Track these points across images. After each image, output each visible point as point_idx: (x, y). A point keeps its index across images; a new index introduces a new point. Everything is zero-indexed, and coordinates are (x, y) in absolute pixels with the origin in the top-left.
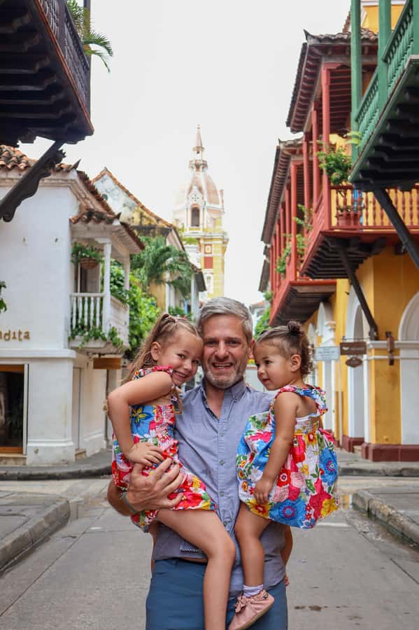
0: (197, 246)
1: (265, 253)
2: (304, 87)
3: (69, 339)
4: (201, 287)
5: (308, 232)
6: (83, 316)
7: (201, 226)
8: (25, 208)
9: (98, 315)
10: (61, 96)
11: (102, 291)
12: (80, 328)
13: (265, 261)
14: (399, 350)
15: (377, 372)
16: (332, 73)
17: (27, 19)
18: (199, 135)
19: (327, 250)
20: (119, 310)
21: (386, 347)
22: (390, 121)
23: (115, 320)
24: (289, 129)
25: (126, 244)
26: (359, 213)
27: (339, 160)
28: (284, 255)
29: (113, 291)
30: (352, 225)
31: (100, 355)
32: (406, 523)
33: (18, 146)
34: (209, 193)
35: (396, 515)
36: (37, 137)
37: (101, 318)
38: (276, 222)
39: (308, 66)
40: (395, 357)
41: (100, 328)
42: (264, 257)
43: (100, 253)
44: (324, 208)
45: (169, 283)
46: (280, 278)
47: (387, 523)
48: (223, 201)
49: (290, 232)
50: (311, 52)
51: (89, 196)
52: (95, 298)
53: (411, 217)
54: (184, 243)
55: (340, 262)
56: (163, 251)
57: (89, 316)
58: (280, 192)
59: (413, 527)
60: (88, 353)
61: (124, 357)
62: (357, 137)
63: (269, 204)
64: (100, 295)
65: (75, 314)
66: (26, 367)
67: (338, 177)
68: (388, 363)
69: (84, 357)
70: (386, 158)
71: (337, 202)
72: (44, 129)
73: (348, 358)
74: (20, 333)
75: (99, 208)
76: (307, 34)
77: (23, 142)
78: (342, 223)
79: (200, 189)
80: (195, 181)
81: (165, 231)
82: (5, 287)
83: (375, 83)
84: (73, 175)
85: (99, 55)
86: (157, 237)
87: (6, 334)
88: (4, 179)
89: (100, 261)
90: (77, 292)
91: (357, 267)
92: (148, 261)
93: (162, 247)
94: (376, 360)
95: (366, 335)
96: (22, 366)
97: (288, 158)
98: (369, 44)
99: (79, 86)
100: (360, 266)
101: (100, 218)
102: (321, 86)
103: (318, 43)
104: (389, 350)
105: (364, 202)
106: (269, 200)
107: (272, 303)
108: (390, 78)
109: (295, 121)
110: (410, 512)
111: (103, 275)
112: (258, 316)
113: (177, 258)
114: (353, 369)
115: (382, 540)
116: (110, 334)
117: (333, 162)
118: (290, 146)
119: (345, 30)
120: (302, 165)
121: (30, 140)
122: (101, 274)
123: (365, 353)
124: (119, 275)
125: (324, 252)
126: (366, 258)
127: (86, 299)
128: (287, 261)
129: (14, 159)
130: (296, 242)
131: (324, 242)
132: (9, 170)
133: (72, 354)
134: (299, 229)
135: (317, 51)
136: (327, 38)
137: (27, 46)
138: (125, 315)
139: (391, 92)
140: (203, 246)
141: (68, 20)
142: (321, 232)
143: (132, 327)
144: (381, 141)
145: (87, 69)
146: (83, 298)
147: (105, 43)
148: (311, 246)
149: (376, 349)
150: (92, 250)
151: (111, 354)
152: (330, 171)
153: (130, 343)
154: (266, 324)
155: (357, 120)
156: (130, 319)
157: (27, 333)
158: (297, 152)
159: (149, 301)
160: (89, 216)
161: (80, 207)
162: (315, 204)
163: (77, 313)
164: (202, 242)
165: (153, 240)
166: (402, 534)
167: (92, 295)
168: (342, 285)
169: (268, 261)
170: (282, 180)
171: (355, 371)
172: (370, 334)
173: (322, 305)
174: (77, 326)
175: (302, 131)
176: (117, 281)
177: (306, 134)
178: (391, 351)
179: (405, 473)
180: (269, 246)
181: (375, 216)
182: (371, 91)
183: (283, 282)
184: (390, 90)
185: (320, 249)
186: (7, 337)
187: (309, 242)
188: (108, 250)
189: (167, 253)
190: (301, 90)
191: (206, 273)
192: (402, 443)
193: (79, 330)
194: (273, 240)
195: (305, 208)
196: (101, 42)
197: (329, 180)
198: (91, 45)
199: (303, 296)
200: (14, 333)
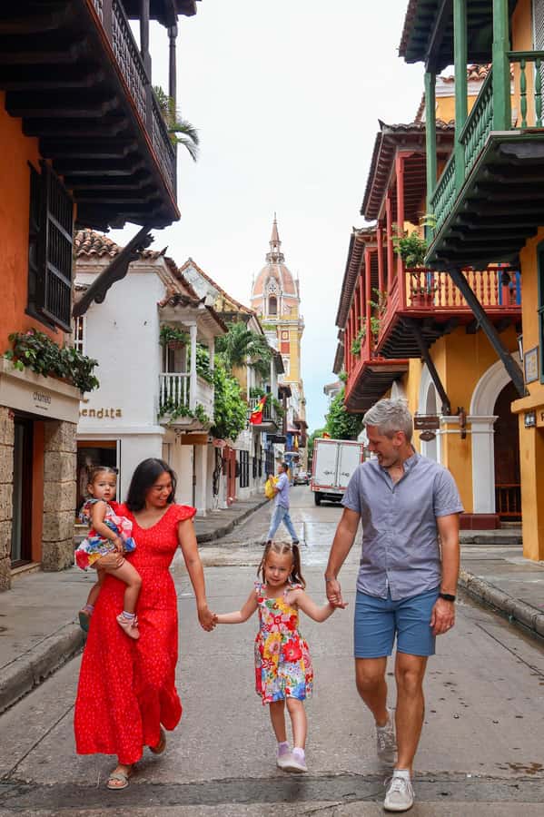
0: (275, 332)
1: (339, 337)
2: (378, 176)
3: (158, 416)
4: (280, 369)
5: (382, 314)
6: (171, 395)
7: (278, 314)
8: (116, 291)
9: (185, 393)
10: (149, 181)
11: (189, 371)
12: (168, 406)
13: (339, 345)
14: (470, 424)
15: (449, 445)
16: (406, 161)
17: (115, 103)
18: (275, 230)
19: (401, 330)
20: (204, 389)
21: (458, 421)
22: (469, 199)
23: (200, 398)
24: (363, 217)
25: (211, 327)
26: (432, 294)
27: (413, 244)
28: (358, 337)
29: (198, 372)
30: (426, 306)
31: (187, 431)
32: (487, 589)
33: (108, 231)
34: (285, 283)
35: (476, 581)
36: (127, 223)
37: (188, 396)
38: (351, 307)
39: (383, 155)
40: (468, 431)
41: (188, 406)
42: (338, 341)
43: (187, 335)
44: (399, 289)
45: (250, 365)
46: (354, 359)
47: (467, 588)
48: (298, 291)
49: (365, 316)
50: (385, 141)
51: (175, 282)
52: (182, 378)
53: (489, 297)
54: (263, 329)
55: (415, 341)
56: (244, 336)
57: (177, 395)
58: (354, 278)
59: (494, 592)
60: (176, 429)
61: (209, 434)
62: (432, 219)
63: (343, 290)
64: (186, 374)
65: (163, 393)
66: (118, 442)
67: (412, 260)
68: (460, 437)
69: (172, 434)
70: (462, 238)
71: (411, 284)
72: (133, 215)
73: (421, 432)
74: (112, 411)
75: (185, 293)
76: (382, 124)
77: (113, 228)
78: (415, 304)
79: (277, 280)
80: (272, 273)
81: (246, 317)
82: (97, 365)
83: (451, 165)
84: (161, 262)
85: (185, 143)
86: (238, 323)
87: (99, 413)
88: (95, 266)
89: (186, 343)
90: (165, 372)
91: (429, 347)
92: (231, 344)
93: (243, 332)
94: (448, 434)
95: (439, 410)
96: (115, 442)
97: (362, 245)
98: (442, 133)
99: (166, 172)
100: (433, 345)
101: (187, 302)
102: (395, 173)
103: (392, 132)
104: (461, 424)
105: (436, 284)
106: (344, 286)
107: (346, 383)
108: (466, 160)
109: (369, 210)
110: (489, 578)
111: (190, 356)
112: (332, 396)
113: (257, 342)
114: (425, 442)
115: (465, 605)
116: (196, 411)
117: (407, 246)
118: (363, 233)
119: (417, 120)
120: (376, 252)
121: (120, 226)
122: (187, 356)
123: (438, 428)
124: (204, 356)
125: (398, 332)
126: (438, 338)
127: (174, 379)
128: (361, 343)
129: (105, 247)
130: (370, 324)
131: (399, 322)
132: (101, 257)
133: (162, 430)
134: (373, 311)
135: (391, 140)
136: (401, 128)
137: (115, 131)
138: (211, 394)
139: (469, 172)
140: (280, 333)
141: (156, 108)
142: (396, 313)
143: (217, 405)
144: (458, 220)
145: (173, 157)
146: (171, 378)
147: (191, 131)
148: (386, 327)
149: (449, 424)
150: (179, 333)
151: (198, 430)
152: (405, 254)
153: (215, 420)
154: (341, 403)
155: (432, 203)
156: (215, 398)
157: (119, 411)
158: (372, 239)
159: (233, 381)
160: (175, 300)
161: (168, 291)
162: (389, 287)
163: (166, 392)
164: (279, 328)
165: (235, 326)
166: (483, 599)
167: (180, 375)
168: (415, 364)
169: (342, 344)
170: (356, 267)
171: (427, 445)
172: (442, 409)
173: (395, 384)
174: (165, 404)
175: (376, 219)
176: (203, 362)
177: (380, 221)
178: (463, 426)
179: (477, 540)
180: (343, 330)
181: (447, 297)
182: (447, 173)
183: (357, 364)
184: (468, 170)
185: (394, 329)
186: (100, 415)
187: (383, 323)
188: (194, 332)
189: (249, 337)
190: (375, 179)
191: (284, 357)
192: (474, 512)
193: (167, 408)
194: (347, 324)
195: (379, 292)
196: (187, 130)
197: (404, 263)
198: (176, 134)
199: (378, 375)
200: (107, 411)
